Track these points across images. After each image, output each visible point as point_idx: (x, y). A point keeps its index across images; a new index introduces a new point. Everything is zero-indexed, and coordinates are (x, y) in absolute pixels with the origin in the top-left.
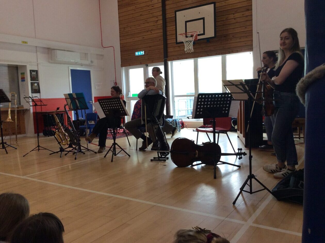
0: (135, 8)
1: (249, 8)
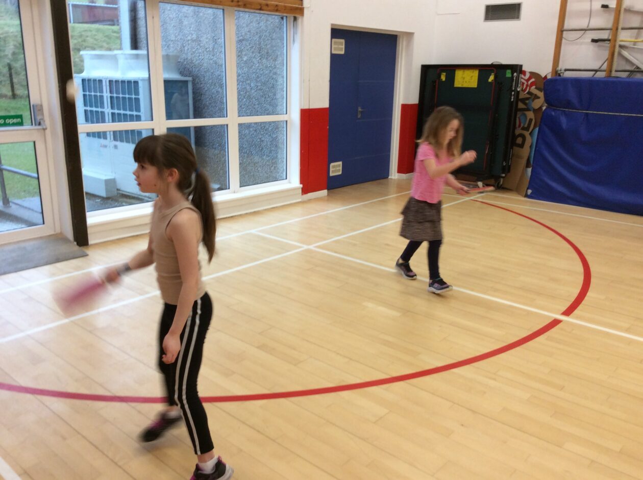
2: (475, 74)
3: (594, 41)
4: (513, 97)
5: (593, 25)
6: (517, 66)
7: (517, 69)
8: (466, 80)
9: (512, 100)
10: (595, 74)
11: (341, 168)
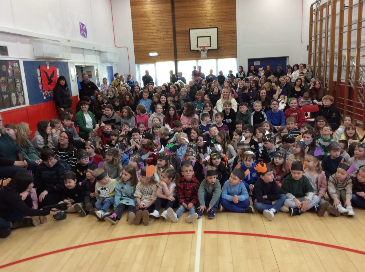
0: (148, 20)
1: (235, 32)
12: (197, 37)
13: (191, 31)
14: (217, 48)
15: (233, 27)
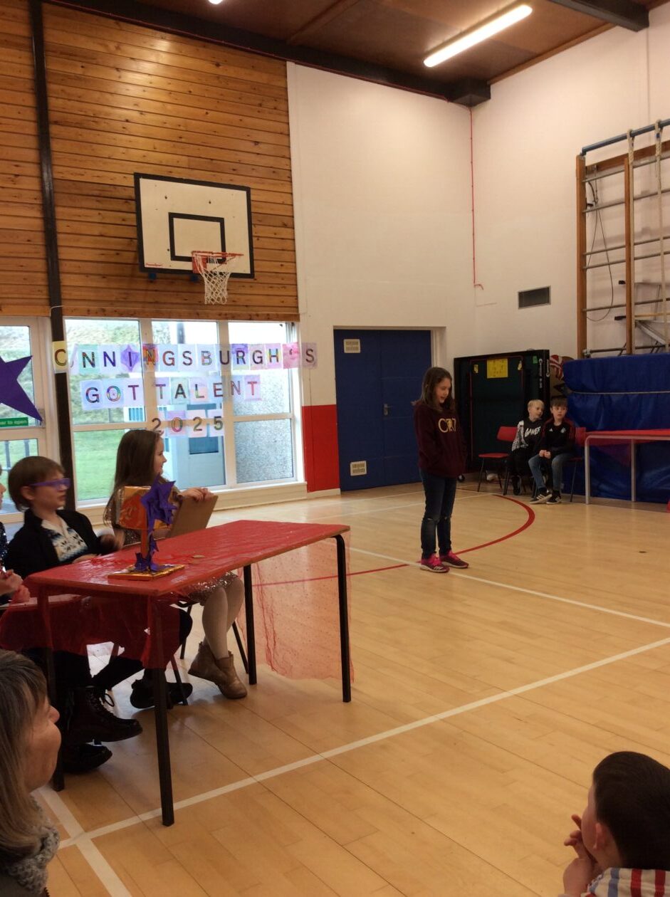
1: (288, 223)
2: (505, 363)
3: (618, 318)
4: (541, 384)
5: (614, 304)
6: (541, 351)
7: (544, 354)
8: (497, 370)
9: (541, 387)
10: (621, 354)
11: (365, 468)
12: (172, 216)
13: (142, 181)
14: (248, 271)
15: (283, 204)
